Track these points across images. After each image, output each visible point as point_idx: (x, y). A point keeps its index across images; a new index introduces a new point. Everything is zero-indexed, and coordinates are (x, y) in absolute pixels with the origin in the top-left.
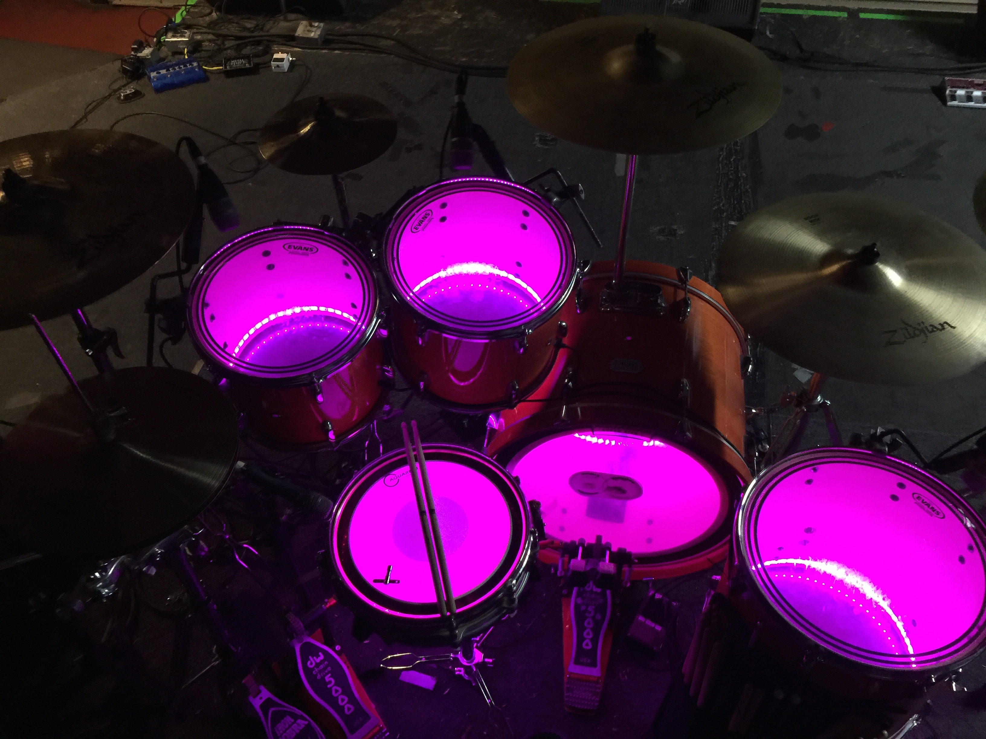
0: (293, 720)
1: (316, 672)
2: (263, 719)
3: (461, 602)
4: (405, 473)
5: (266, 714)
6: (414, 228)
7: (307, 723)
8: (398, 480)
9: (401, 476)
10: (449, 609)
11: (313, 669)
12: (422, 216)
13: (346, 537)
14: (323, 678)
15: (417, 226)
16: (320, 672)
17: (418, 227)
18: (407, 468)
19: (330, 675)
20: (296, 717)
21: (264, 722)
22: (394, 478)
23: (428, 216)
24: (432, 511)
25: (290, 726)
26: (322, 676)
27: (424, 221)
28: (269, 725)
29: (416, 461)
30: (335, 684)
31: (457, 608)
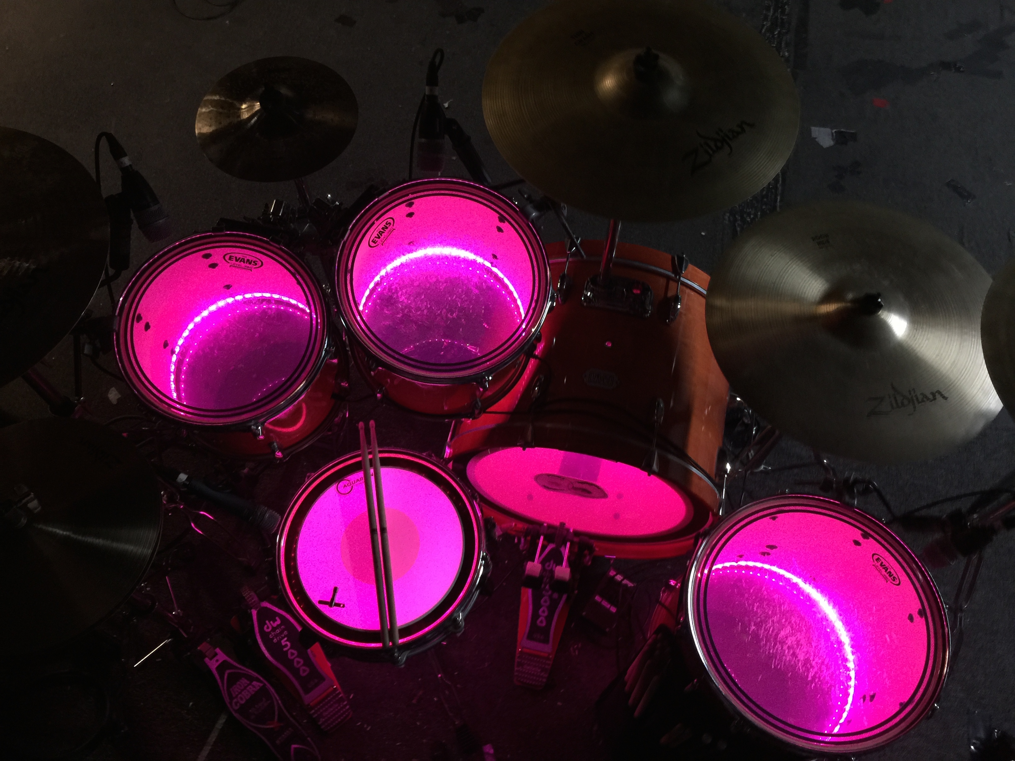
0: (248, 682)
1: (272, 635)
2: (219, 681)
3: (405, 631)
4: (360, 480)
5: (222, 677)
6: (372, 241)
7: (261, 685)
8: (352, 486)
9: (355, 483)
10: (392, 638)
11: (269, 633)
12: (382, 226)
13: (295, 546)
14: (279, 642)
15: (375, 239)
16: (276, 636)
17: (377, 239)
18: (361, 474)
19: (286, 639)
20: (251, 679)
21: (220, 685)
22: (348, 485)
23: (389, 226)
24: (383, 530)
25: (245, 688)
26: (278, 639)
27: (384, 232)
28: (225, 688)
29: (371, 465)
30: (291, 648)
31: (401, 637)
